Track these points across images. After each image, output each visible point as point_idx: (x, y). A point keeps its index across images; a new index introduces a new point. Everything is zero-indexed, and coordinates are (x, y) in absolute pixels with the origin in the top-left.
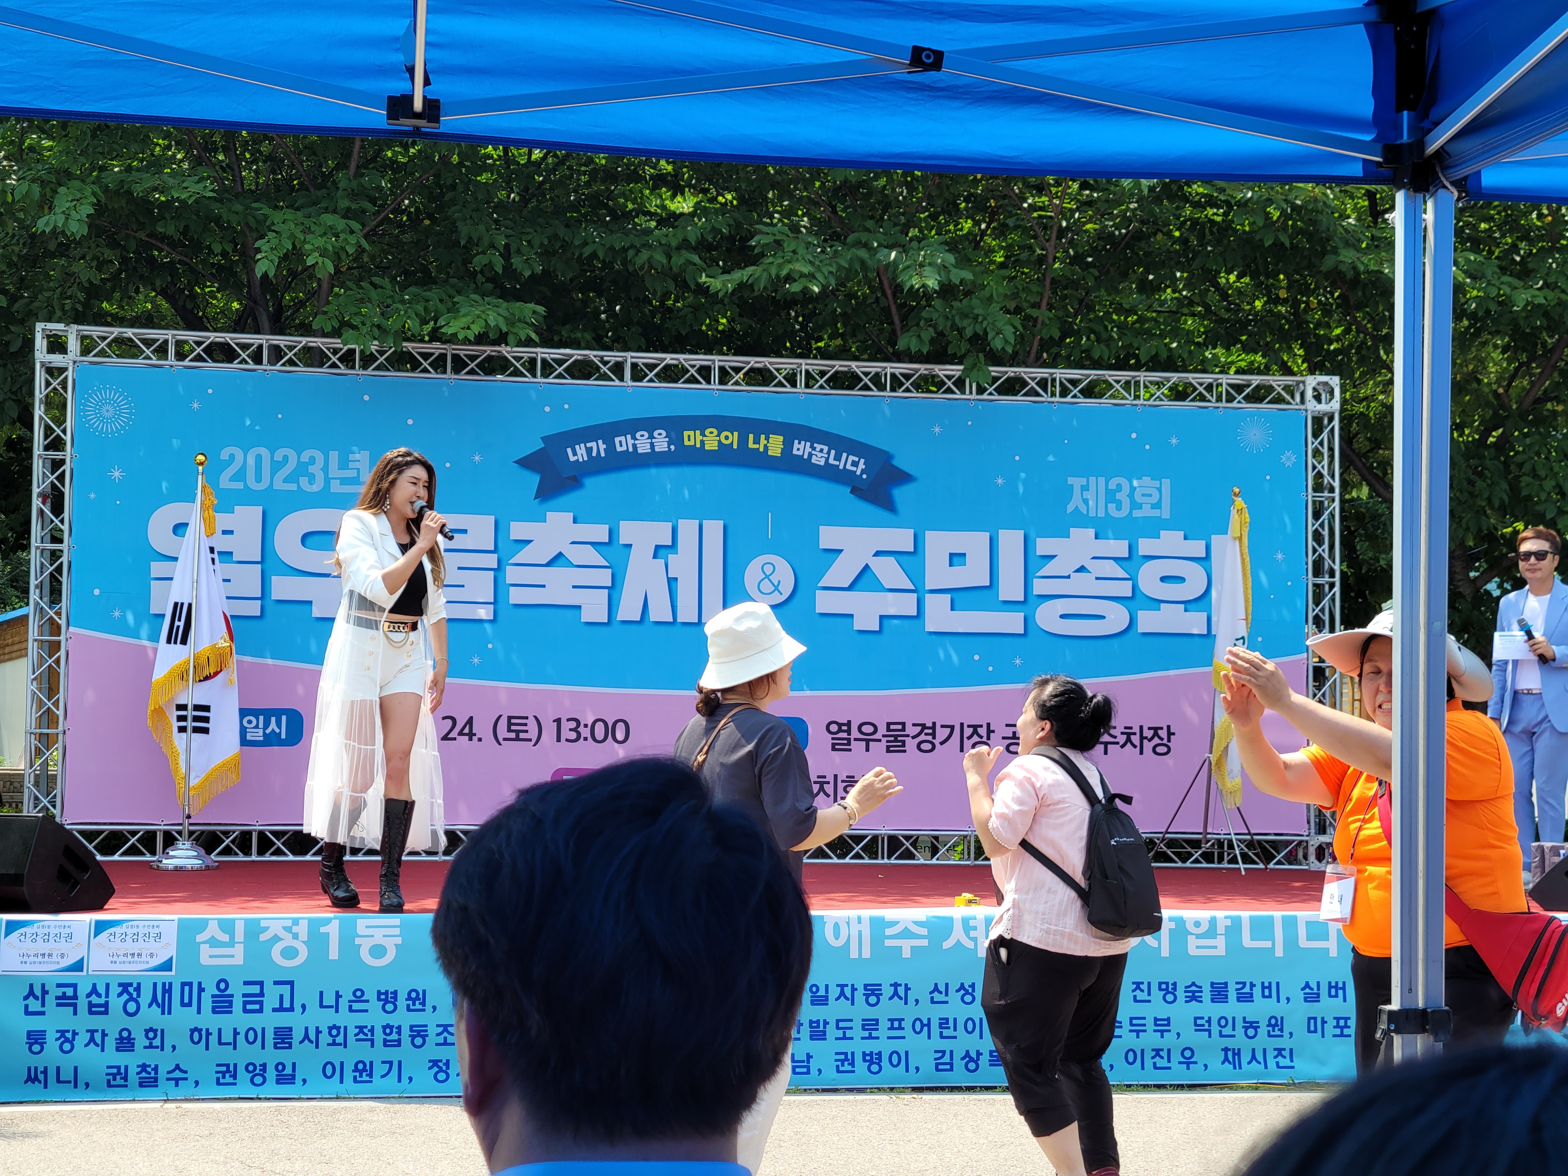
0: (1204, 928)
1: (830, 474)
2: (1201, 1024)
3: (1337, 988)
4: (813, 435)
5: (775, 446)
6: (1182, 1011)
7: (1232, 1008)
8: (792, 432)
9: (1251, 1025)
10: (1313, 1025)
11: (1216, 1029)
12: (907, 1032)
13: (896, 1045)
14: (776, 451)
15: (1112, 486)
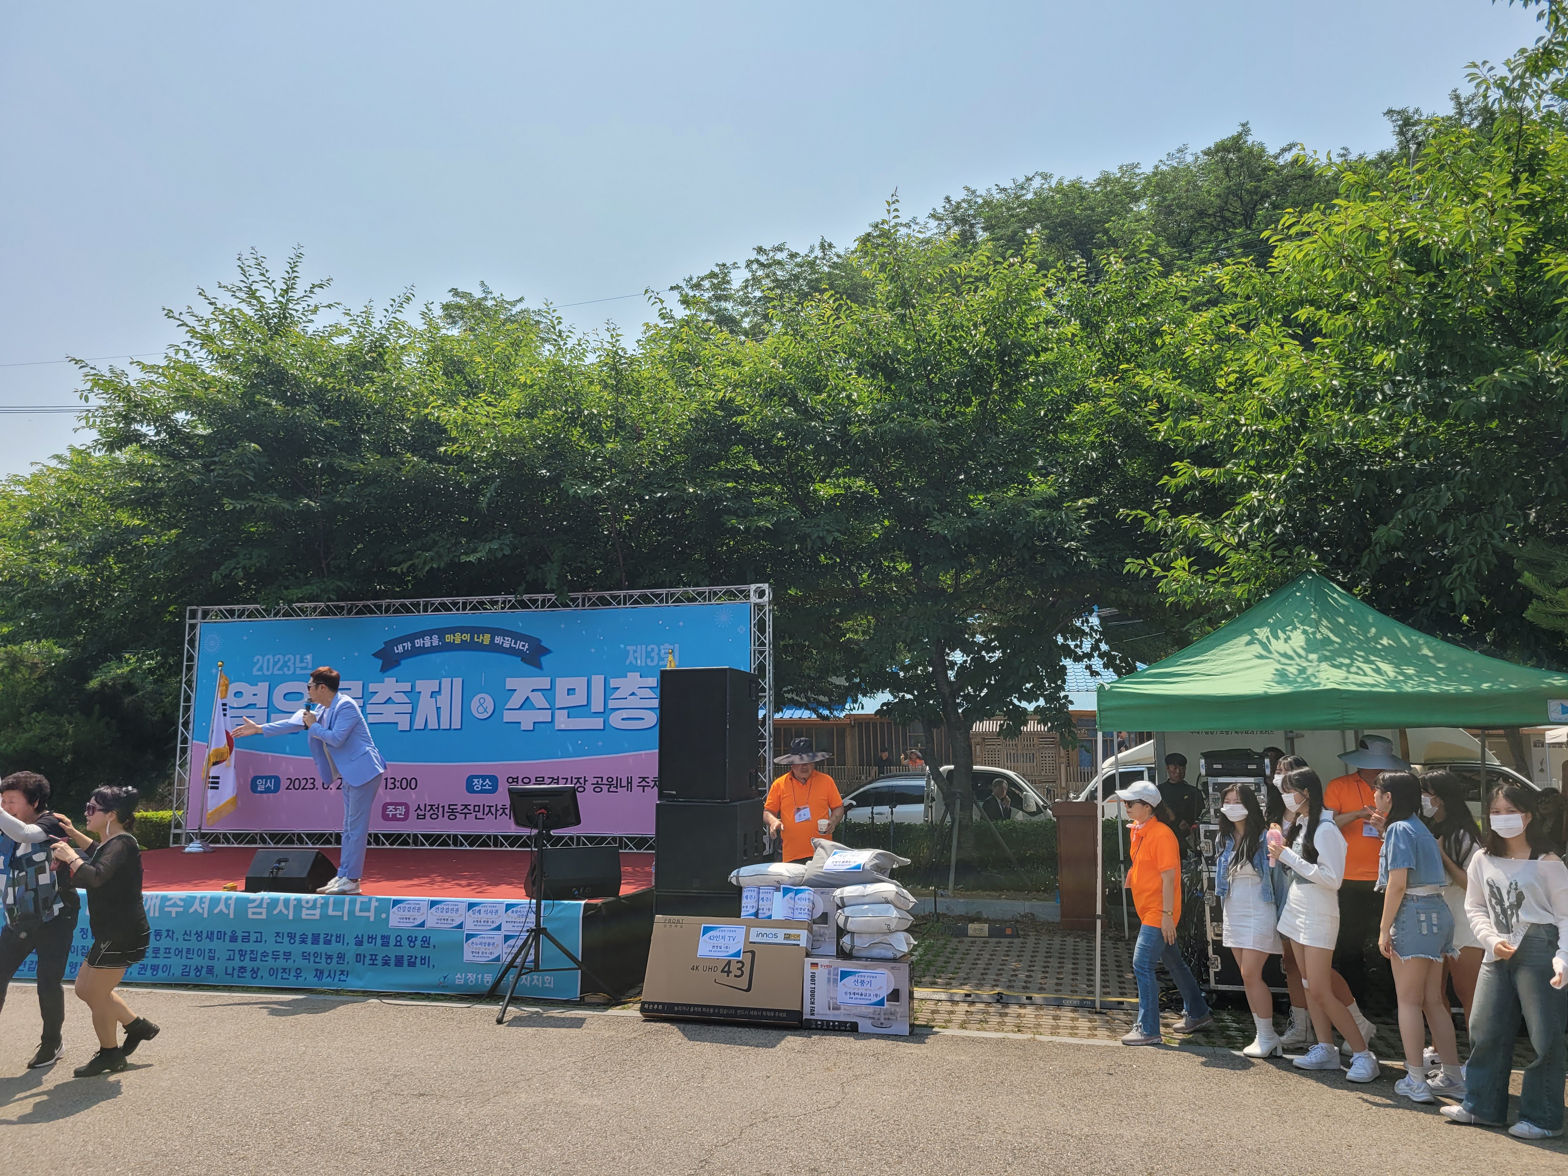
0: (311, 904)
1: (512, 651)
2: (305, 956)
3: (371, 938)
4: (504, 633)
5: (486, 639)
6: (297, 949)
7: (321, 948)
8: (494, 632)
9: (329, 957)
10: (359, 958)
11: (312, 958)
12: (172, 955)
13: (167, 962)
14: (487, 642)
15: (649, 649)
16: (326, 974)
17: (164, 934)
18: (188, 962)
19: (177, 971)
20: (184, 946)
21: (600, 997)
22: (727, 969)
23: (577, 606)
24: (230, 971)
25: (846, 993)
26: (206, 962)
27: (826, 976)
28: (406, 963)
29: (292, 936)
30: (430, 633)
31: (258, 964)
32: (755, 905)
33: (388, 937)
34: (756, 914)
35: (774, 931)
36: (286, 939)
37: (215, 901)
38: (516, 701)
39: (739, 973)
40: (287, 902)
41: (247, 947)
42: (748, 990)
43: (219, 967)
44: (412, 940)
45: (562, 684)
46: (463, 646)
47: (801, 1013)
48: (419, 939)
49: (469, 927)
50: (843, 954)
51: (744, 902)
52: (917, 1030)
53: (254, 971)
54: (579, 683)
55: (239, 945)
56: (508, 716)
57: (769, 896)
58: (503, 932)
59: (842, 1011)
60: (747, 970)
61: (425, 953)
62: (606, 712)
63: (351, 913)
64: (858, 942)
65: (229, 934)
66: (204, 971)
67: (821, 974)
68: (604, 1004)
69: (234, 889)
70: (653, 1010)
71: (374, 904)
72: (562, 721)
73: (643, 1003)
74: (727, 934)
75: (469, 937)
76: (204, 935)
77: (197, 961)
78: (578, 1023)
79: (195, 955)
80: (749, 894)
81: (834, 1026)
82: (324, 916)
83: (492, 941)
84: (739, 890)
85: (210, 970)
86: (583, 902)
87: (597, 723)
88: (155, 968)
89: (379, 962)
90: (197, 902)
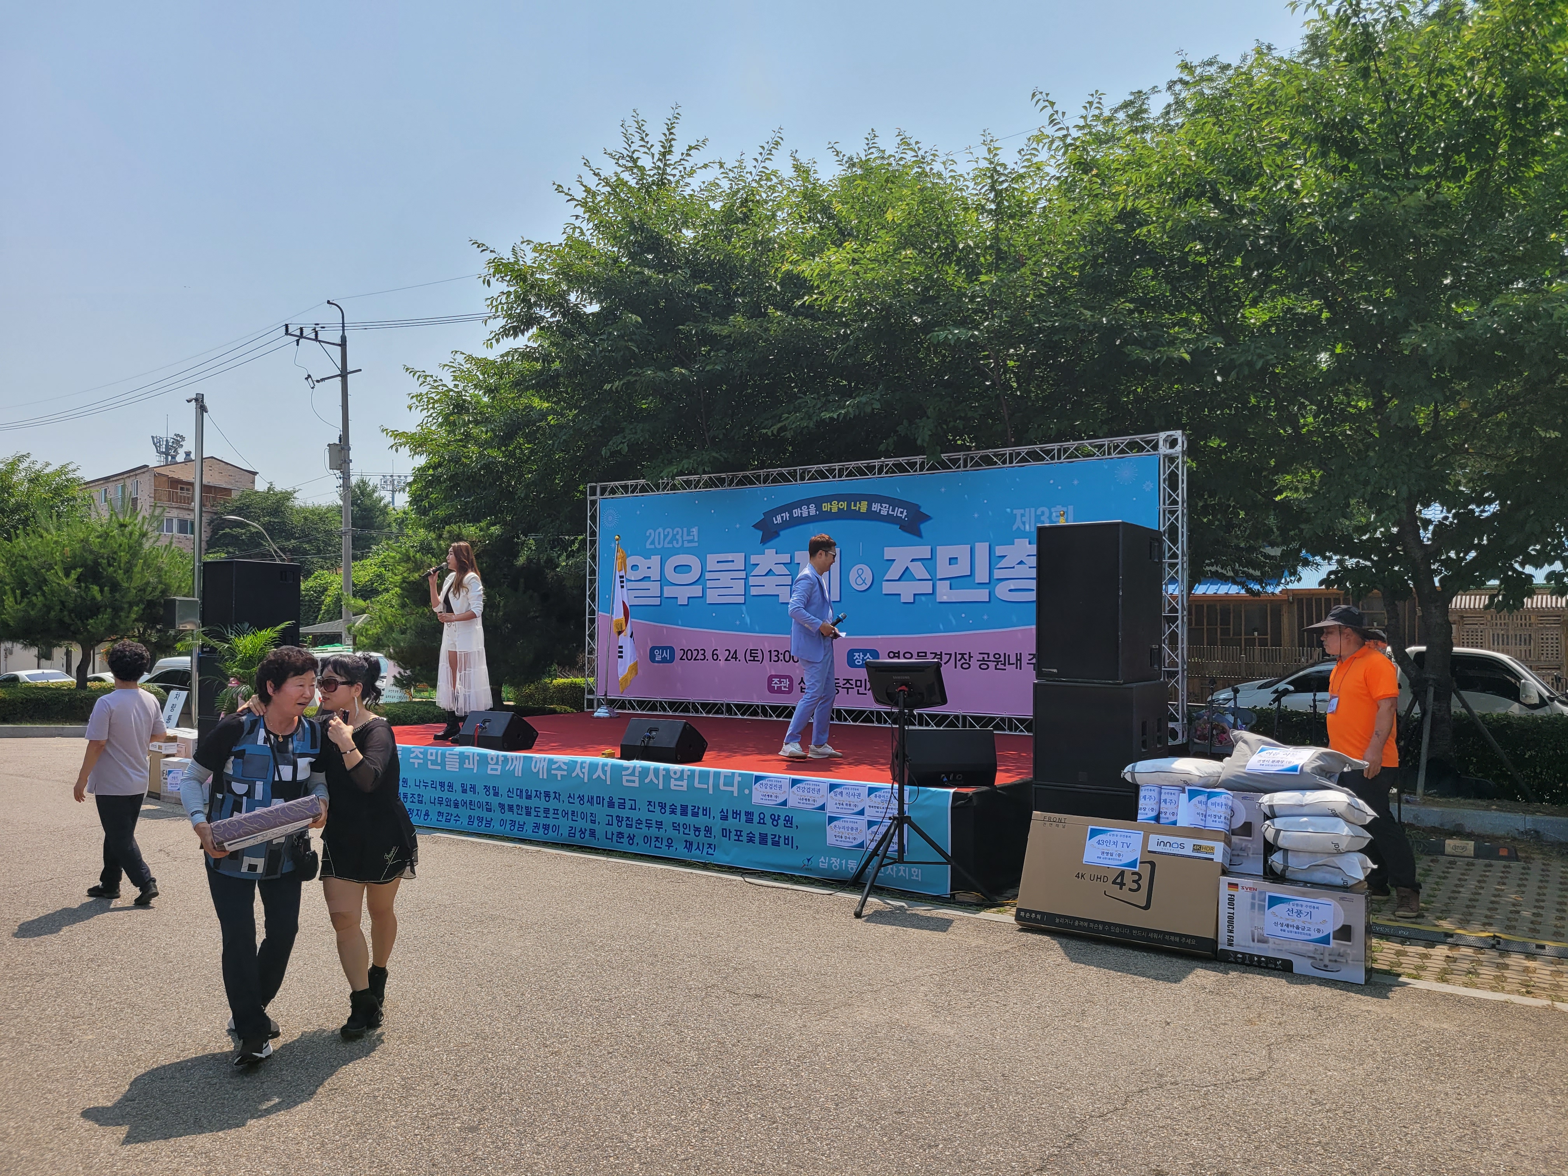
0: (678, 775)
1: (889, 519)
2: (676, 827)
3: (736, 814)
4: (881, 499)
5: (863, 507)
6: (668, 818)
7: (689, 819)
8: (872, 499)
9: (697, 829)
10: (725, 833)
11: (682, 830)
12: (560, 816)
13: (556, 822)
14: (864, 509)
15: (1039, 512)
16: (695, 847)
17: (552, 795)
18: (573, 824)
19: (565, 832)
20: (570, 808)
21: (972, 897)
22: (1119, 880)
23: (959, 467)
24: (609, 836)
25: (1276, 924)
26: (589, 826)
27: (1250, 900)
28: (770, 841)
29: (662, 806)
30: (807, 502)
31: (633, 831)
32: (1156, 807)
33: (752, 814)
34: (1157, 818)
35: (1180, 840)
36: (658, 808)
37: (593, 767)
38: (894, 572)
39: (1135, 886)
40: (656, 771)
41: (624, 813)
42: (1147, 907)
43: (600, 830)
44: (775, 819)
45: (944, 552)
46: (840, 515)
47: (1215, 942)
48: (782, 818)
49: (831, 810)
50: (1271, 875)
51: (1142, 803)
52: (1375, 978)
53: (631, 838)
54: (962, 551)
55: (616, 811)
56: (888, 588)
57: (1174, 798)
58: (866, 818)
59: (1271, 945)
60: (1144, 883)
61: (788, 832)
62: (990, 583)
63: (716, 786)
64: (1292, 861)
65: (607, 800)
66: (587, 833)
67: (1243, 897)
68: (977, 905)
69: (611, 756)
70: (1030, 919)
71: (737, 779)
72: (944, 593)
73: (1019, 911)
74: (1120, 840)
75: (832, 819)
76: (586, 799)
77: (581, 824)
78: (943, 925)
79: (579, 819)
80: (1148, 794)
81: (1259, 961)
82: (691, 786)
83: (855, 826)
84: (1135, 788)
85: (593, 833)
86: (952, 791)
87: (982, 595)
88: (546, 827)
89: (744, 838)
90: (578, 766)
